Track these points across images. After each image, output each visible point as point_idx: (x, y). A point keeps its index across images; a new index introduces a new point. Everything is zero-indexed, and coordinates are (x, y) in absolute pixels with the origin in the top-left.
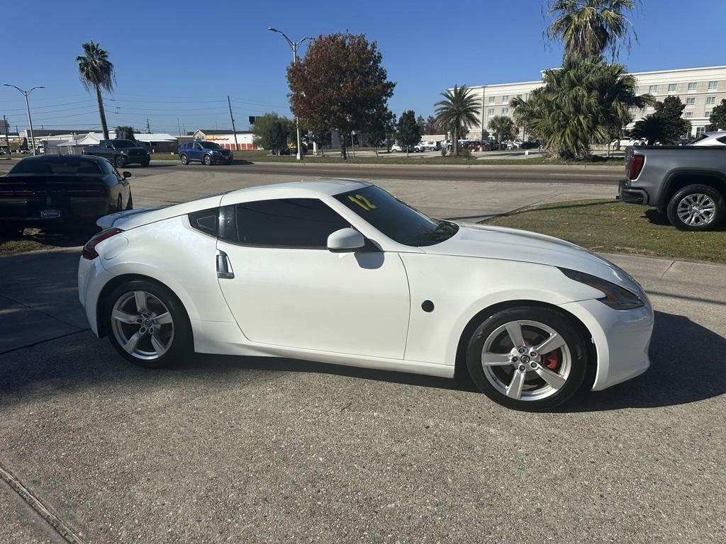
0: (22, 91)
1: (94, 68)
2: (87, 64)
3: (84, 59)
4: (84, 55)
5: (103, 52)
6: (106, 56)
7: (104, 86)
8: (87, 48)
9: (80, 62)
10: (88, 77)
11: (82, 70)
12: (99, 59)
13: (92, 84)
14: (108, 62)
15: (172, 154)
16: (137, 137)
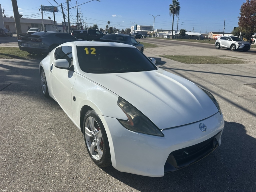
0: (154, 17)
1: (174, 9)
2: (172, 7)
3: (172, 5)
4: (172, 4)
5: (178, 3)
6: (179, 4)
7: (176, 15)
8: (174, 2)
9: (170, 6)
10: (172, 12)
11: (170, 9)
12: (177, 5)
13: (172, 14)
14: (179, 6)
15: (196, 40)
16: (186, 33)
